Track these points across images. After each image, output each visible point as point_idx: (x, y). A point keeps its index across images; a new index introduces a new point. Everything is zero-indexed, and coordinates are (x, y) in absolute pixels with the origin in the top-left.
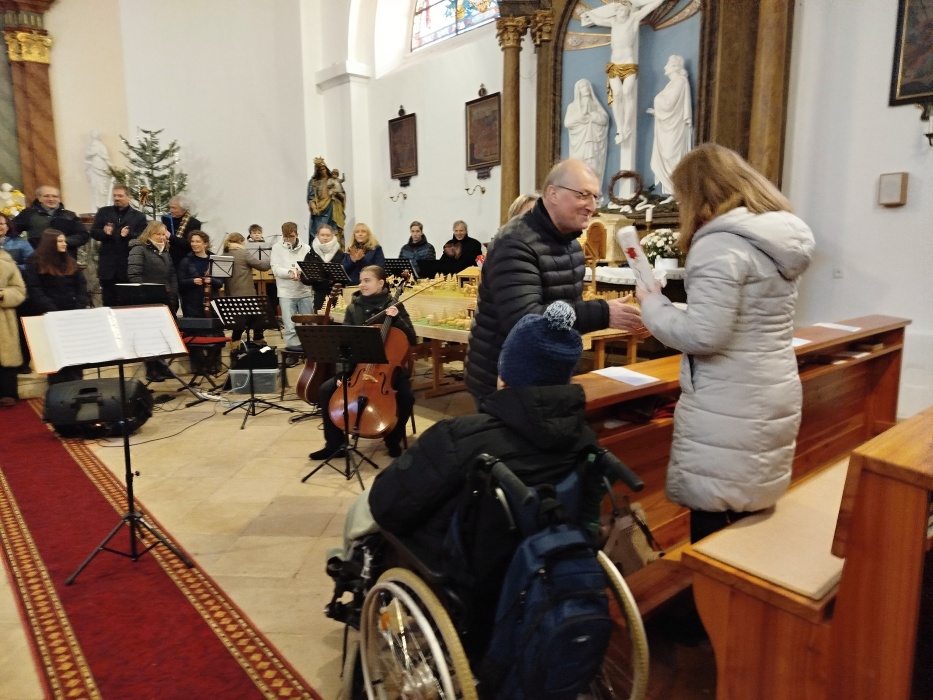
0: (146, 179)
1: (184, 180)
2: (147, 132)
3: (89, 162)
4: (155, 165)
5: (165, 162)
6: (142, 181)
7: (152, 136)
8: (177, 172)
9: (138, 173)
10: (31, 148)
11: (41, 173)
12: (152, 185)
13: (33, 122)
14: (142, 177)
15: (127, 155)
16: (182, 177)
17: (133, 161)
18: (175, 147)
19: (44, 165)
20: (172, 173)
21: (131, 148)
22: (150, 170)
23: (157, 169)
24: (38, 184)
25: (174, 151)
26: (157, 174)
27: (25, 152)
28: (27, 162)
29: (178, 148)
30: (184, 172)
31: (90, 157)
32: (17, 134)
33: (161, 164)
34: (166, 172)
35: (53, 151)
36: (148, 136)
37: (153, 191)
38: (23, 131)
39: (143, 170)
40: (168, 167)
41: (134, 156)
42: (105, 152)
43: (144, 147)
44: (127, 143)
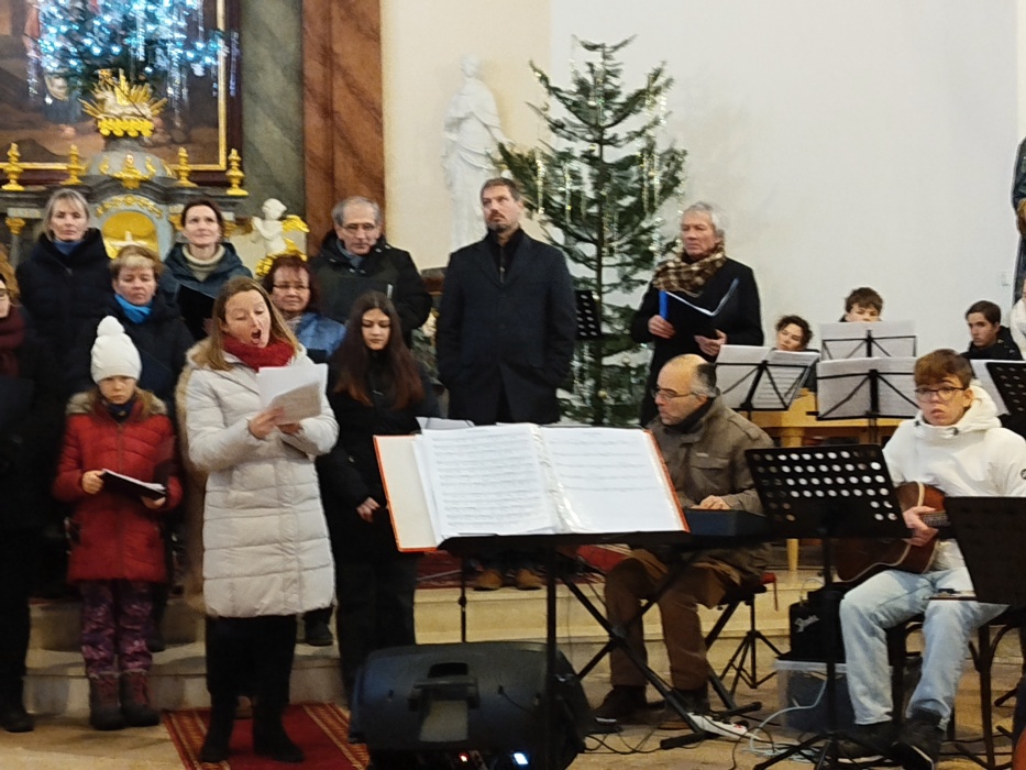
0: (585, 170)
1: (679, 167)
2: (593, 48)
3: (453, 137)
4: (609, 133)
5: (633, 123)
6: (575, 176)
7: (605, 57)
8: (660, 148)
9: (566, 156)
10: (328, 112)
11: (344, 170)
12: (597, 186)
13: (337, 48)
14: (575, 165)
15: (542, 111)
16: (674, 159)
17: (557, 126)
18: (661, 81)
19: (352, 151)
20: (649, 150)
21: (554, 91)
22: (596, 147)
23: (613, 141)
24: (336, 195)
25: (657, 91)
26: (611, 155)
27: (314, 120)
28: (316, 146)
29: (668, 83)
30: (679, 147)
31: (456, 124)
32: (300, 79)
33: (621, 130)
34: (634, 148)
35: (374, 114)
36: (596, 58)
37: (599, 201)
38: (314, 70)
39: (579, 147)
40: (639, 134)
41: (559, 112)
42: (492, 107)
43: (584, 88)
44: (544, 79)
